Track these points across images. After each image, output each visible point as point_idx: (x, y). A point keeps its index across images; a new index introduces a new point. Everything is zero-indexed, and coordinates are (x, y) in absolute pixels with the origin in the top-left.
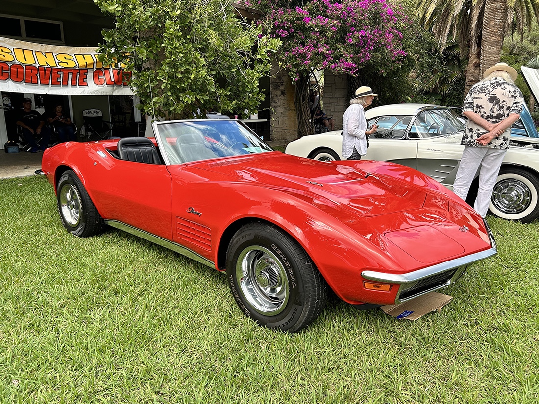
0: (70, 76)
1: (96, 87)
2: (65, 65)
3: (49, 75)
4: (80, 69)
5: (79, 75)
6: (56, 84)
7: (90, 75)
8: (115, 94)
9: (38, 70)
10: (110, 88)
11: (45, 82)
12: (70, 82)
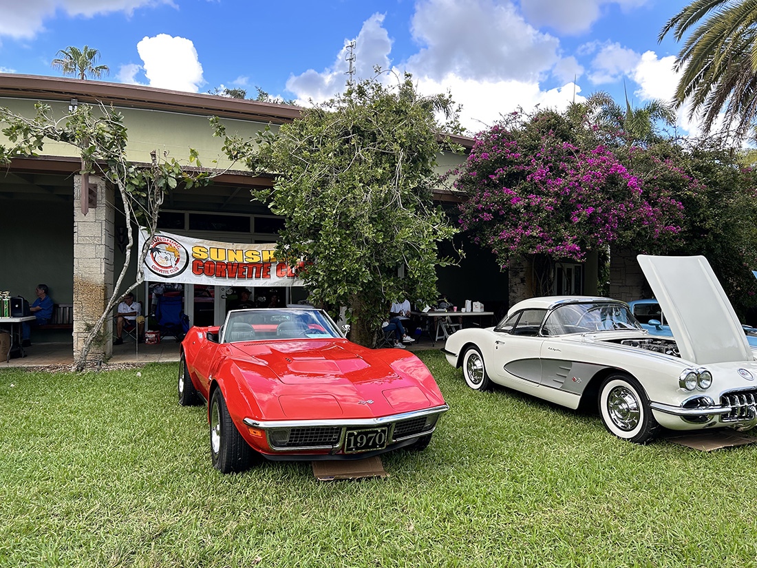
0: (255, 270)
1: (278, 279)
2: (251, 261)
3: (236, 269)
4: (264, 263)
5: (263, 268)
6: (242, 277)
7: (273, 268)
8: (296, 285)
9: (227, 265)
10: (291, 280)
11: (232, 276)
12: (254, 275)
